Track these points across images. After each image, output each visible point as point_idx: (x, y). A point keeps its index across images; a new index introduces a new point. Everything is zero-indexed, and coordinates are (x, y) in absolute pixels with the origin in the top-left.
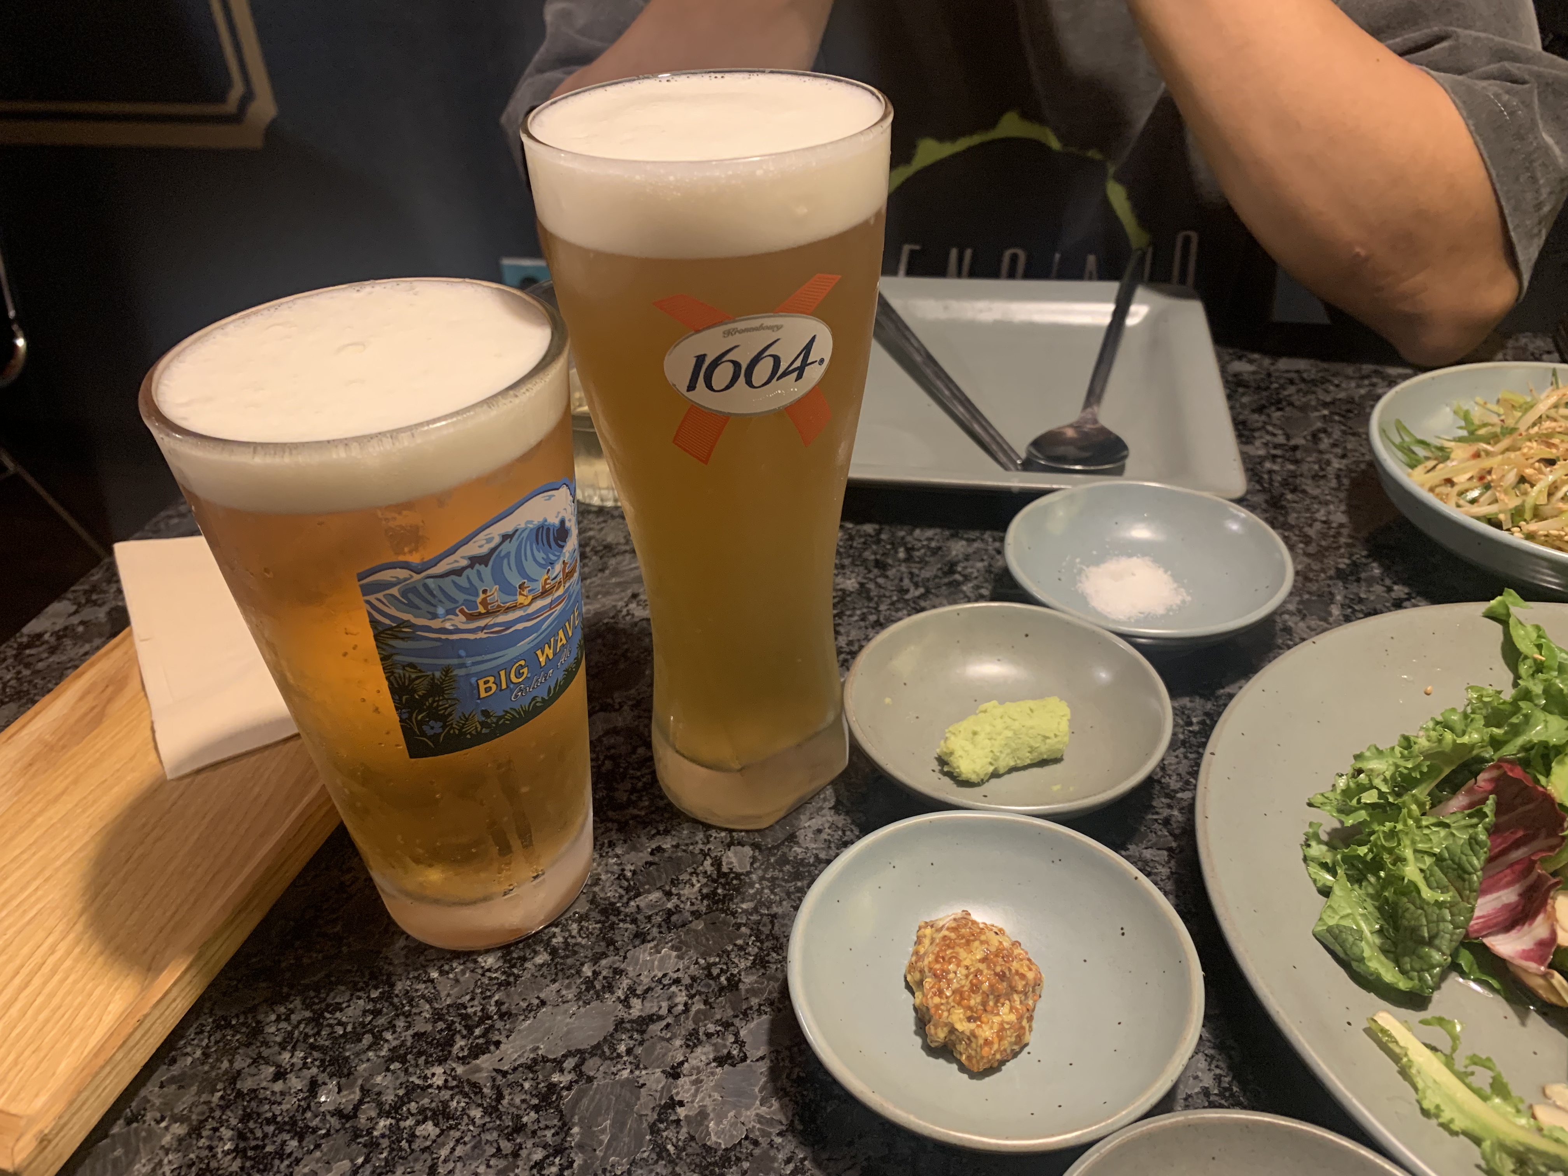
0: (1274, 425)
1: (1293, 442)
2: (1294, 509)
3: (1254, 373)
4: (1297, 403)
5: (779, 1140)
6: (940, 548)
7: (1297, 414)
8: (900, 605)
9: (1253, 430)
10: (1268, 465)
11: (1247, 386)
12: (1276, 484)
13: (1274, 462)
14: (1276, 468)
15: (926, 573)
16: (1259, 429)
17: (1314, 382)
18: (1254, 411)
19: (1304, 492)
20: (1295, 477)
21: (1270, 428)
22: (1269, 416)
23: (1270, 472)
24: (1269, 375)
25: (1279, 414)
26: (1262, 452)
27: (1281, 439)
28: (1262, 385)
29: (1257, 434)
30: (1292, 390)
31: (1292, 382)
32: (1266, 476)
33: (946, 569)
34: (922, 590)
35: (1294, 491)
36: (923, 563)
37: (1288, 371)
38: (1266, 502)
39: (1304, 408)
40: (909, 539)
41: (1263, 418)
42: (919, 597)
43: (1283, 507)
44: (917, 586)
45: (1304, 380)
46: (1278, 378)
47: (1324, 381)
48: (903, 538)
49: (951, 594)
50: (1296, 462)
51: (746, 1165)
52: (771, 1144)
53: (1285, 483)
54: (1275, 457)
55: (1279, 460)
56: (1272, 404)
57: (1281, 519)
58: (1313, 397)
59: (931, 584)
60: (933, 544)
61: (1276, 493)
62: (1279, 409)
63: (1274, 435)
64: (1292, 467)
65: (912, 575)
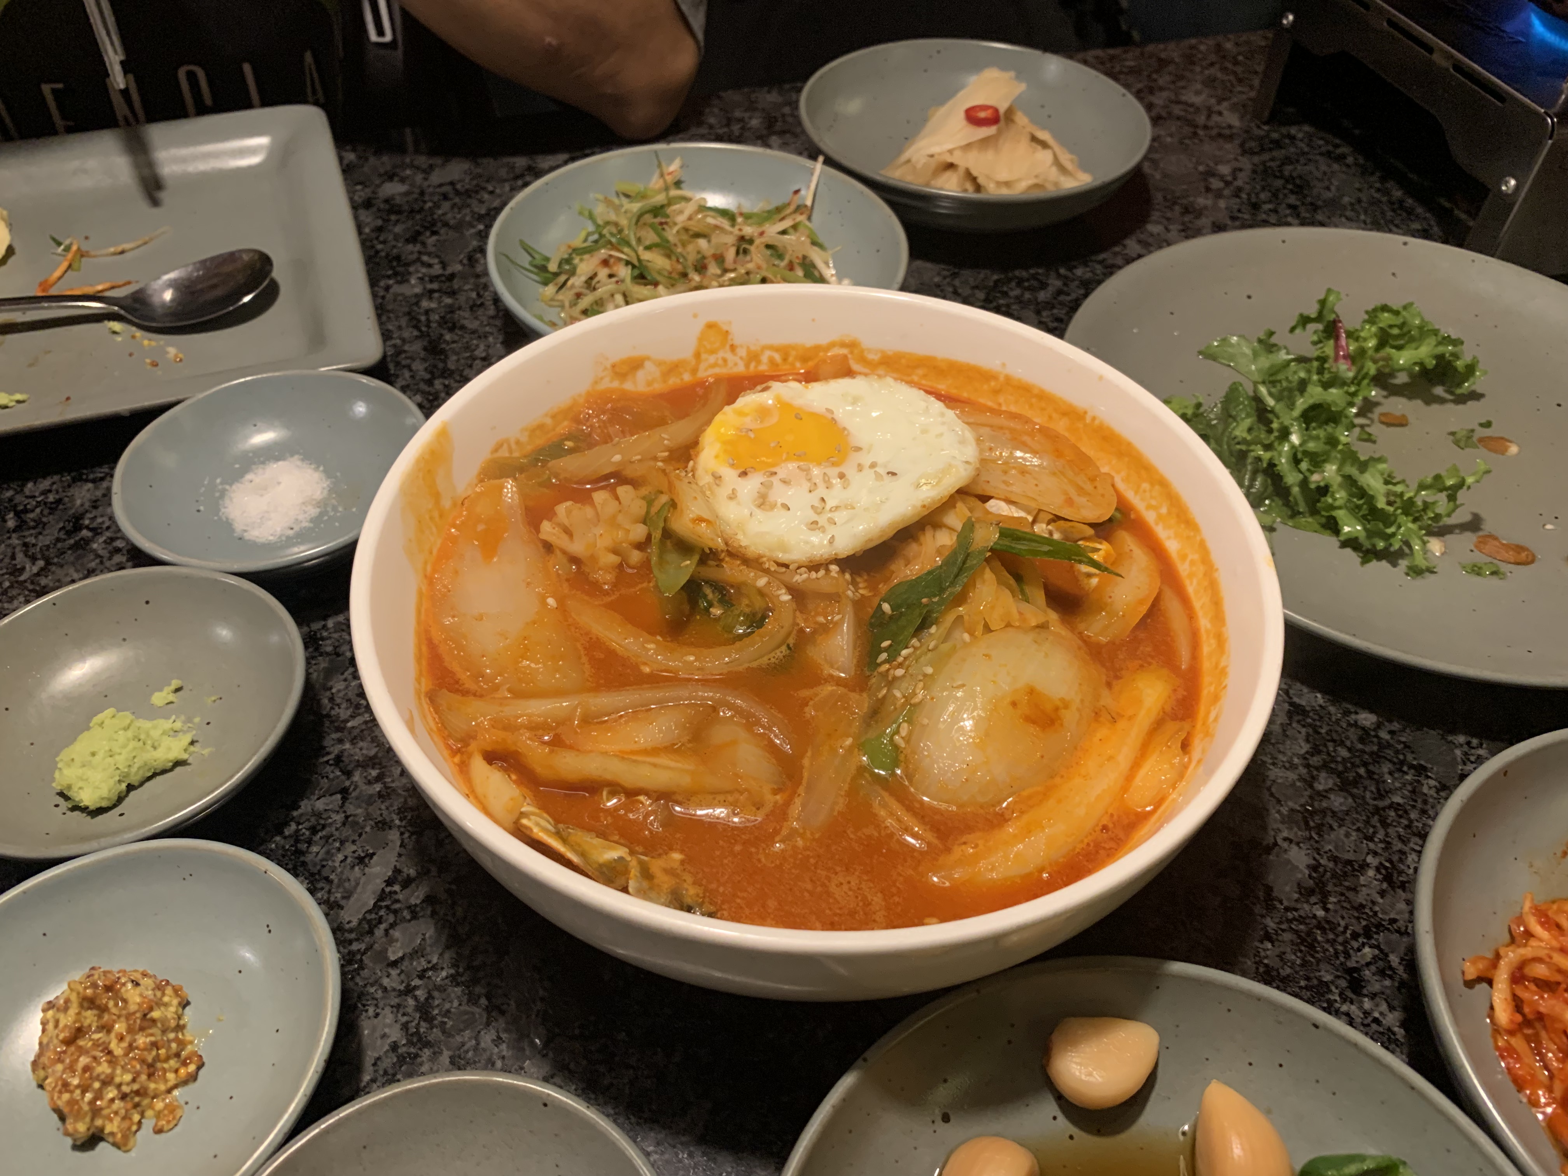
0: (429, 254)
1: (449, 271)
2: (453, 350)
3: (407, 194)
4: (452, 222)
6: (59, 501)
7: (452, 234)
8: (14, 592)
9: (408, 265)
10: (425, 304)
11: (399, 212)
12: (434, 325)
13: (431, 298)
14: (433, 305)
15: (45, 540)
16: (414, 262)
17: (468, 194)
18: (408, 241)
19: (463, 327)
20: (452, 312)
21: (425, 258)
22: (424, 244)
23: (427, 312)
24: (422, 193)
25: (435, 238)
26: (418, 290)
27: (437, 270)
28: (416, 207)
29: (411, 269)
30: (446, 205)
31: (445, 197)
32: (423, 318)
33: (69, 527)
34: (41, 563)
35: (451, 329)
36: (40, 524)
37: (441, 185)
38: (425, 349)
39: (459, 227)
40: (19, 498)
41: (418, 247)
42: (38, 574)
43: (443, 351)
44: (33, 559)
45: (457, 193)
46: (432, 194)
47: (479, 189)
48: (11, 500)
49: (78, 558)
50: (453, 293)
53: (443, 321)
54: (431, 292)
55: (436, 295)
56: (426, 228)
57: (441, 365)
58: (468, 211)
59: (52, 552)
60: (51, 498)
61: (434, 336)
62: (434, 233)
63: (430, 266)
64: (448, 301)
65: (25, 545)
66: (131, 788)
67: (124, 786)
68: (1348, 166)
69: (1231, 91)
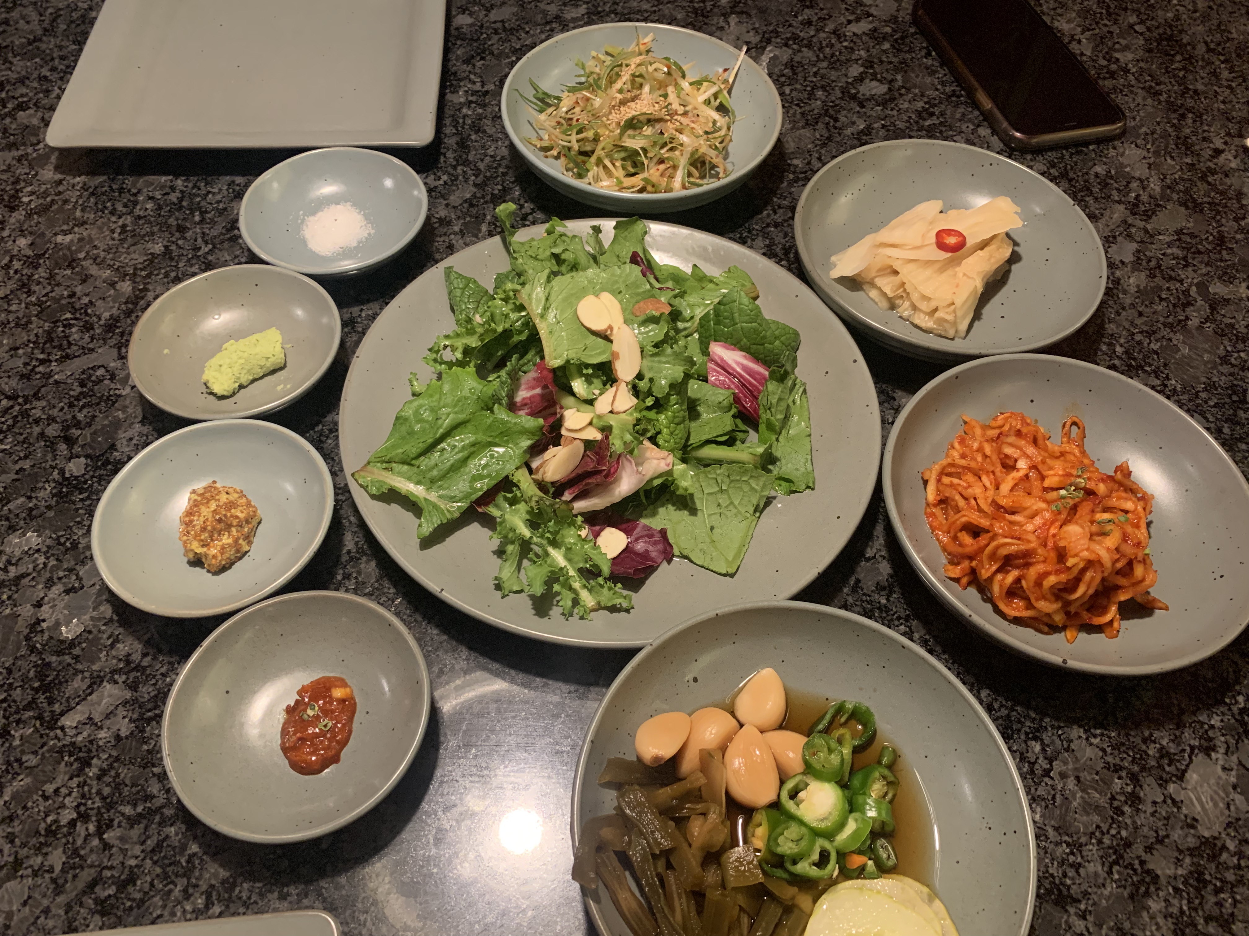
0: (475, 74)
1: (485, 89)
2: (474, 147)
3: (471, 25)
4: (496, 52)
5: (103, 628)
6: (225, 209)
7: (494, 61)
8: (194, 262)
9: (460, 80)
10: (465, 110)
11: (463, 39)
12: (467, 127)
13: (469, 107)
14: (470, 113)
15: (214, 232)
16: (465, 78)
17: (512, 31)
18: (464, 62)
19: (484, 132)
20: (480, 119)
21: (472, 77)
22: (474, 65)
23: (465, 117)
24: (482, 26)
25: (482, 62)
26: (462, 100)
27: (478, 87)
28: (475, 37)
29: (462, 84)
30: (495, 38)
31: (496, 32)
32: (461, 121)
33: (229, 226)
34: (210, 246)
35: (477, 132)
36: (213, 222)
37: (495, 22)
38: (457, 143)
39: (498, 57)
40: (203, 203)
41: (470, 68)
42: (207, 253)
43: (468, 147)
44: (206, 243)
45: (505, 29)
46: (488, 28)
47: (520, 28)
48: (199, 203)
49: (232, 247)
50: (484, 106)
51: (84, 645)
52: (99, 631)
53: (473, 126)
54: (471, 102)
55: (473, 105)
56: (478, 54)
57: (464, 157)
58: (508, 45)
59: (217, 241)
60: (221, 206)
61: (465, 135)
62: (482, 58)
63: (474, 83)
64: (481, 111)
65: (203, 233)
66: (241, 387)
67: (237, 385)
68: (1160, 102)
69: (1097, 23)
